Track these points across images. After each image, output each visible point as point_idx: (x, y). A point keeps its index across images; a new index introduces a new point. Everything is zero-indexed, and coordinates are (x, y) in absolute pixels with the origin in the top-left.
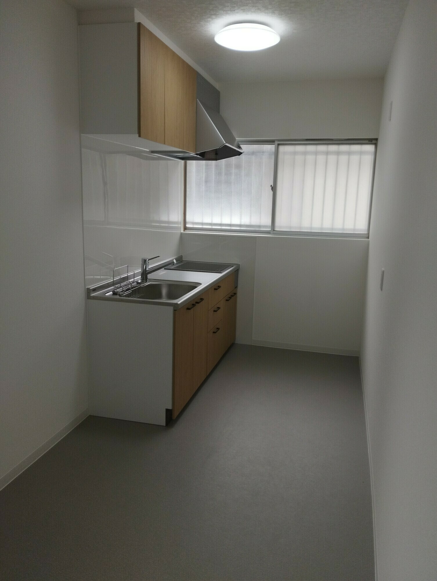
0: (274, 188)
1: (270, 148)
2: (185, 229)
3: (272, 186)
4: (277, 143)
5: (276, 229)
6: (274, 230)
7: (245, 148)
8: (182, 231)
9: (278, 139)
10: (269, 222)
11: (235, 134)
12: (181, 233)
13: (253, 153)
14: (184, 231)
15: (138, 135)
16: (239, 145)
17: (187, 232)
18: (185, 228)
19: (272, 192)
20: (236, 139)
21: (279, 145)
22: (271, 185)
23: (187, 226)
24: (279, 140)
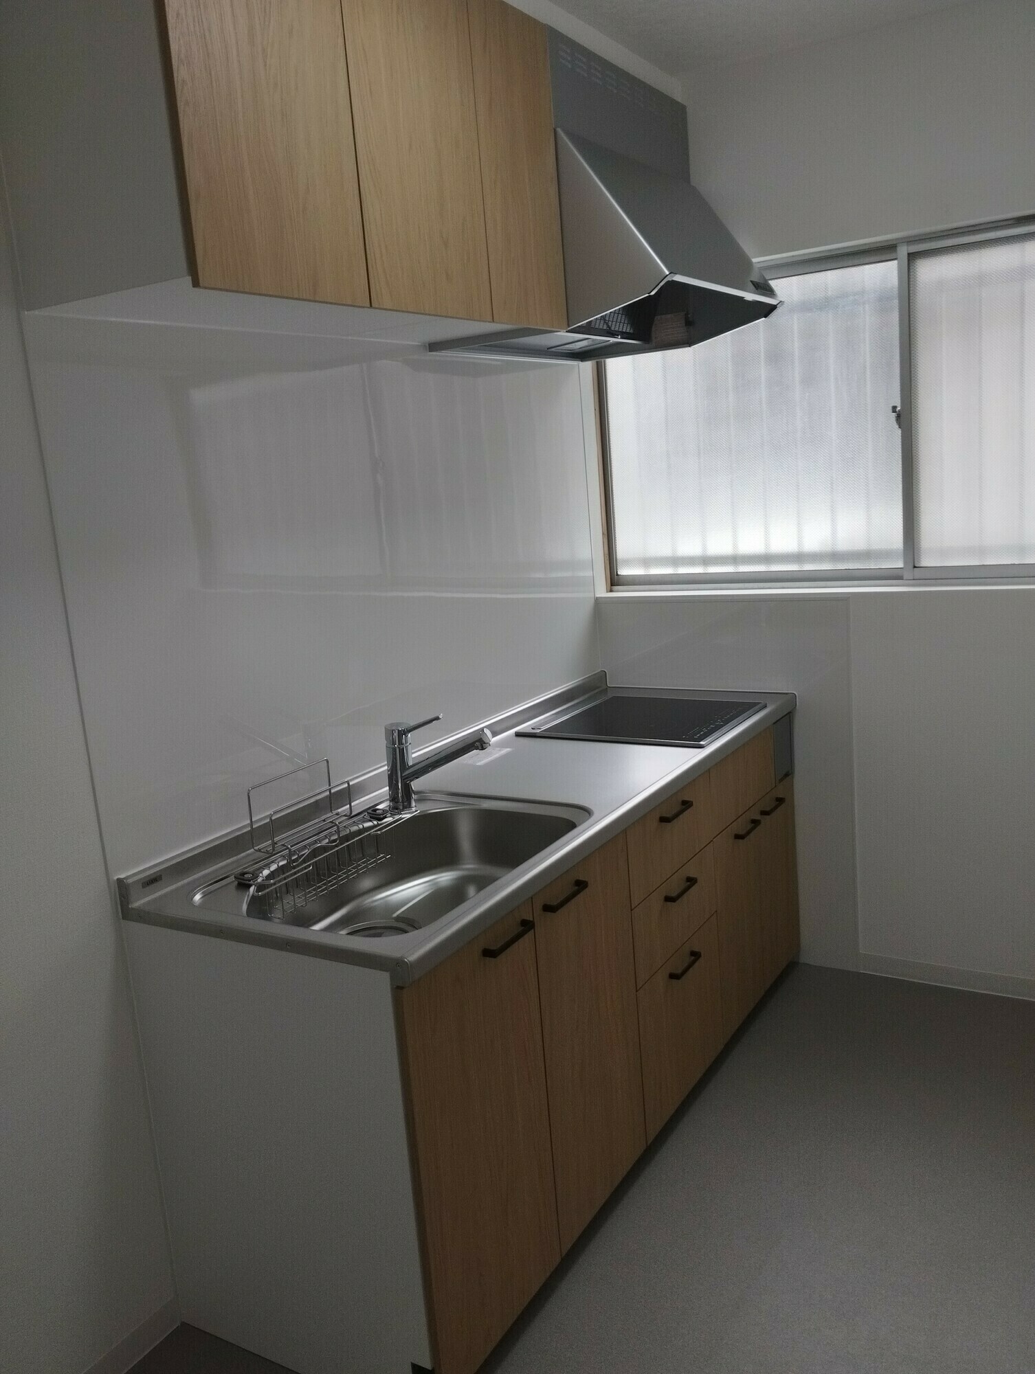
0: (905, 417)
1: (884, 274)
2: (612, 584)
3: (899, 409)
4: (903, 251)
5: (927, 561)
6: (915, 567)
7: (787, 288)
8: (602, 592)
9: (907, 237)
10: (896, 538)
11: (747, 245)
12: (598, 602)
13: (825, 304)
14: (611, 591)
15: (188, 279)
16: (766, 281)
17: (620, 593)
18: (614, 581)
19: (899, 432)
20: (754, 260)
21: (912, 257)
22: (894, 408)
23: (623, 571)
24: (910, 241)
